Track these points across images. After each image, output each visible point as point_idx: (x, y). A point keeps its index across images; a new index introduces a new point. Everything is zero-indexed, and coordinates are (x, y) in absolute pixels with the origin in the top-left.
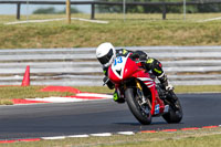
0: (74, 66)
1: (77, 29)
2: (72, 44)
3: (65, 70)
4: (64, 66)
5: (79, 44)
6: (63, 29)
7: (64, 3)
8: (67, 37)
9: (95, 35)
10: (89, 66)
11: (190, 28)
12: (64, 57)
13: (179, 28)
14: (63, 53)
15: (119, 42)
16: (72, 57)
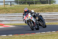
0: (5, 18)
1: (6, 9)
2: (5, 13)
3: (3, 20)
4: (3, 19)
5: (7, 13)
6: (3, 9)
7: (3, 2)
8: (4, 11)
9: (11, 10)
10: (9, 18)
11: (36, 8)
12: (3, 16)
13: (33, 8)
14: (2, 15)
15: (17, 12)
16: (5, 16)
